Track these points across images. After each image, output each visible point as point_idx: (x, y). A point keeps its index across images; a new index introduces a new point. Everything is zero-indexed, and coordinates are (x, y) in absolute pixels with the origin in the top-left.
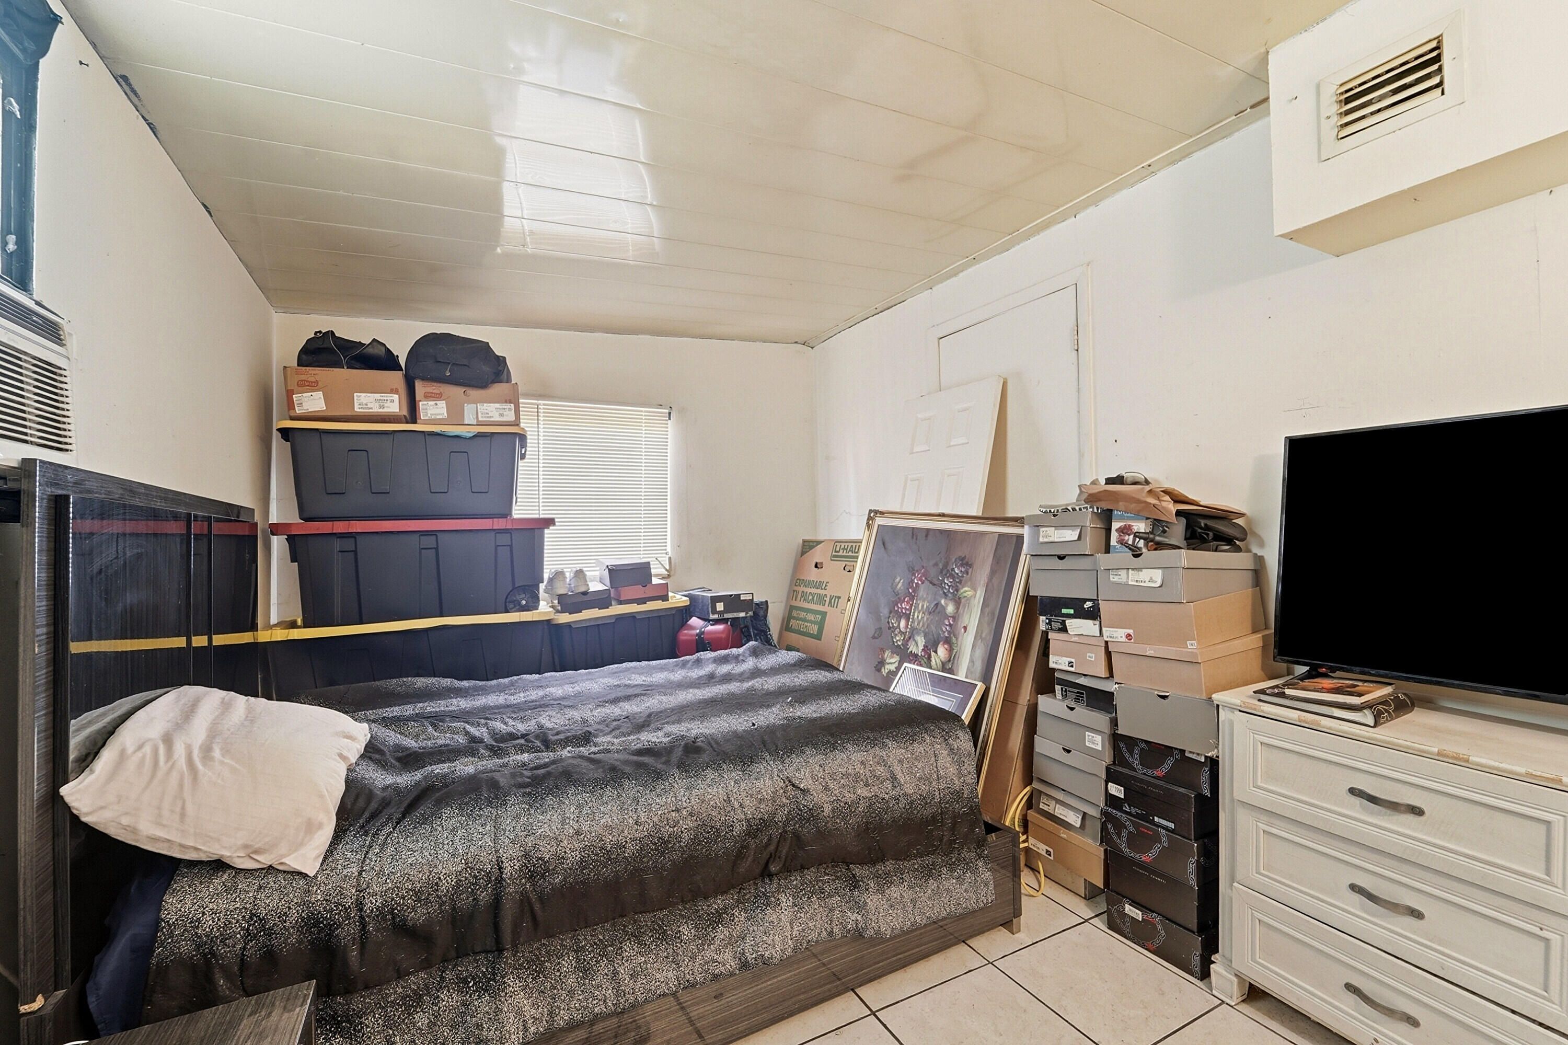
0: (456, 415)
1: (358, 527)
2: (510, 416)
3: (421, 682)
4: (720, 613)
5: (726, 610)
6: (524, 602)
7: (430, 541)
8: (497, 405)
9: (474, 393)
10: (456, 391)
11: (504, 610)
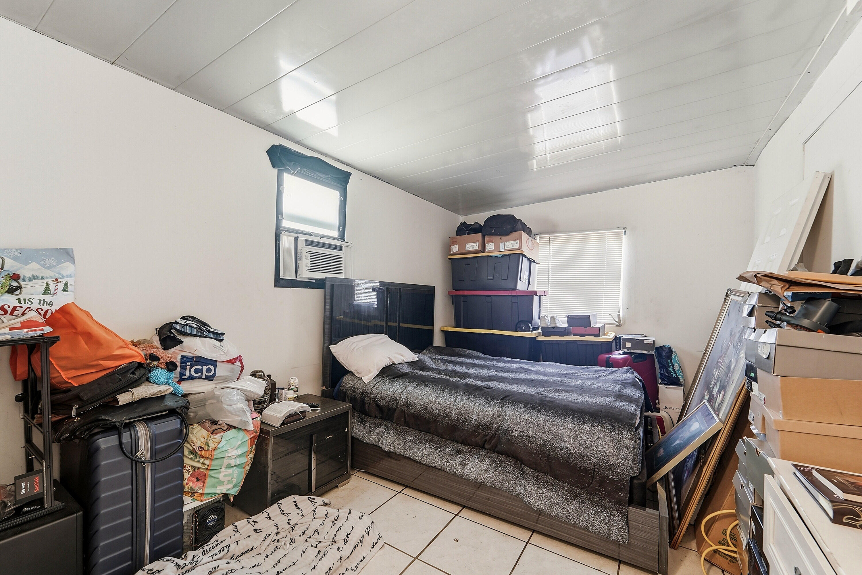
0: (497, 247)
1: (466, 293)
2: (517, 246)
3: (469, 352)
4: (628, 348)
5: (633, 347)
6: (524, 328)
7: (489, 299)
8: (512, 242)
9: (504, 238)
10: (497, 238)
11: (515, 330)
